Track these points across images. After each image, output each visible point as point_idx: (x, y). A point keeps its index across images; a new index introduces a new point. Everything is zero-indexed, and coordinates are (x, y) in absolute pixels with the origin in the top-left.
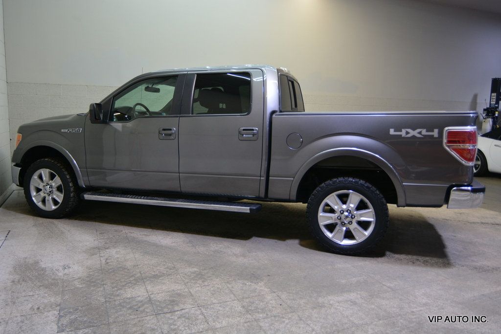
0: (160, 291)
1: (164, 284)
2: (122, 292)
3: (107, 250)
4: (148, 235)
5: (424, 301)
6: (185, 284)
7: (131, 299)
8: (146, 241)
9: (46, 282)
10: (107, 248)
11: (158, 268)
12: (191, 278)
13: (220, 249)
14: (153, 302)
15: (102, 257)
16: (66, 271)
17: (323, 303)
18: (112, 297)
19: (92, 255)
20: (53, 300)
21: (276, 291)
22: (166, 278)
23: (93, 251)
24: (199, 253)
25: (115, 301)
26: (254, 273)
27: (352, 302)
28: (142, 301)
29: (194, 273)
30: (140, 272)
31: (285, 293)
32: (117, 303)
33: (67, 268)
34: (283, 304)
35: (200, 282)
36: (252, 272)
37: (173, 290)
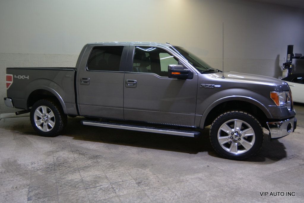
0: (88, 175)
1: (90, 171)
2: (66, 176)
3: (57, 153)
4: (82, 143)
5: (241, 177)
6: (103, 171)
7: (71, 181)
8: (81, 147)
9: (21, 172)
10: (58, 152)
11: (88, 162)
12: (107, 167)
13: (125, 151)
14: (84, 182)
15: (54, 157)
16: (33, 166)
17: (183, 179)
18: (60, 180)
19: (49, 156)
20: (25, 182)
21: (156, 173)
22: (92, 168)
23: (49, 153)
24: (112, 153)
25: (62, 182)
26: (144, 164)
27: (199, 179)
28: (77, 182)
29: (109, 165)
30: (77, 165)
31: (161, 175)
32: (63, 183)
33: (33, 164)
34: (159, 181)
35: (112, 169)
36: (143, 163)
37: (96, 175)
